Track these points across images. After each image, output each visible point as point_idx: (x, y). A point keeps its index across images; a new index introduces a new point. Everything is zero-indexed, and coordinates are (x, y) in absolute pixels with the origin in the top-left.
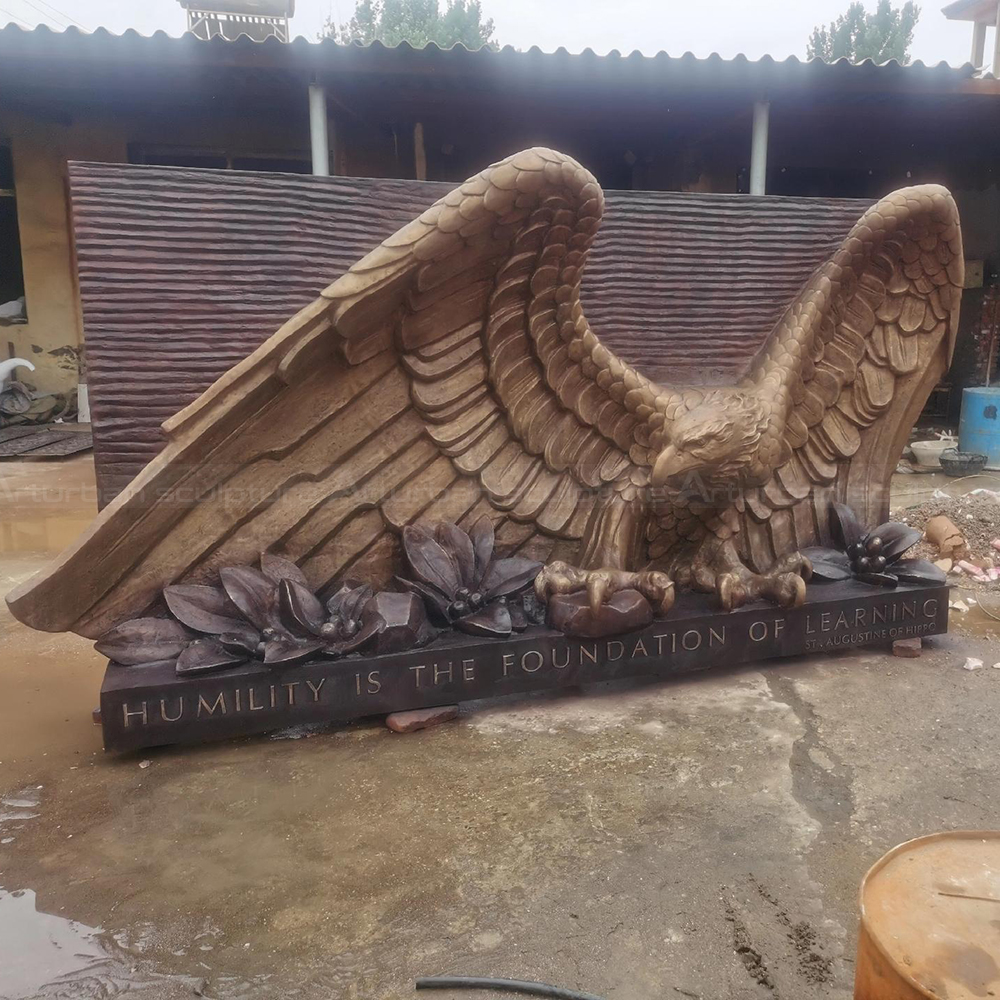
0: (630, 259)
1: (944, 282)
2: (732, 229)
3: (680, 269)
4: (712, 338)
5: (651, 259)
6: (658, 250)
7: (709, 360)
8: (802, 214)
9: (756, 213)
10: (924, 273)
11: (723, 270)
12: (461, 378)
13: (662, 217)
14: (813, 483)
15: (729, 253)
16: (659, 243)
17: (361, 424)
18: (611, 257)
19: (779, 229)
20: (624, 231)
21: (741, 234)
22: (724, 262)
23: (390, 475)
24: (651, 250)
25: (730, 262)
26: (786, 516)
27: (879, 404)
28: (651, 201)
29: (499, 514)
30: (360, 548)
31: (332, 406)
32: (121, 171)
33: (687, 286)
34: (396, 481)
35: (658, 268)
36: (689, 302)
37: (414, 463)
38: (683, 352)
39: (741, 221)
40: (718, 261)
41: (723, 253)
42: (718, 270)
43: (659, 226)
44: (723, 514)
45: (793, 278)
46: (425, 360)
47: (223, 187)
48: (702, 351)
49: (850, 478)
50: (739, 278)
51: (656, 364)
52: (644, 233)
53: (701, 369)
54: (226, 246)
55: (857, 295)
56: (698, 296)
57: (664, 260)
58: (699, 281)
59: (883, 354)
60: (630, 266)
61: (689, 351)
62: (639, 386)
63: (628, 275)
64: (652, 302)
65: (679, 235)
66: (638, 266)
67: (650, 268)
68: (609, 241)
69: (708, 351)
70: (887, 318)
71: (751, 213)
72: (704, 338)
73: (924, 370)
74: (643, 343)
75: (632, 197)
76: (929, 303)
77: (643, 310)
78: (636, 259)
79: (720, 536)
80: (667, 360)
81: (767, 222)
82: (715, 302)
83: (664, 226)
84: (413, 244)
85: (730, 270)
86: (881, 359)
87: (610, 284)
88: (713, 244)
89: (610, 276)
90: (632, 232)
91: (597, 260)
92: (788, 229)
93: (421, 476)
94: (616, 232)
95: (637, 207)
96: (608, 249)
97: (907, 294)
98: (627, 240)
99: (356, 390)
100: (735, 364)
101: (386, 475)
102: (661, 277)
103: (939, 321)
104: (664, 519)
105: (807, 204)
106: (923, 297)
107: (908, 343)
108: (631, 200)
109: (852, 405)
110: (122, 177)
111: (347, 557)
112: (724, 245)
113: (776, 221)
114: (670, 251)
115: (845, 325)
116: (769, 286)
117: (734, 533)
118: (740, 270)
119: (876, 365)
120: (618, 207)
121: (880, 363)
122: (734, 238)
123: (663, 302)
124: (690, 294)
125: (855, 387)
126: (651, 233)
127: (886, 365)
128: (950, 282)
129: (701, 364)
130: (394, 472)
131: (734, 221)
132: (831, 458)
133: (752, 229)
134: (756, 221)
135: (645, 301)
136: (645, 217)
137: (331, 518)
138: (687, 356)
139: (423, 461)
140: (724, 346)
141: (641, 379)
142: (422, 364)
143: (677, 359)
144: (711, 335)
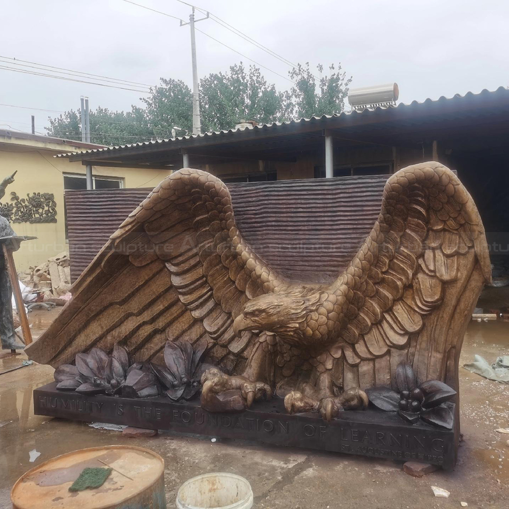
0: (274, 215)
1: (463, 222)
2: (330, 197)
3: (301, 219)
4: (322, 256)
5: (285, 215)
6: (288, 210)
7: (321, 268)
8: (373, 185)
9: (343, 187)
10: (450, 217)
11: (326, 219)
12: (192, 273)
13: (289, 193)
14: (389, 346)
15: (328, 209)
16: (288, 206)
17: (151, 292)
18: (264, 215)
19: (359, 194)
20: (270, 202)
21: (335, 199)
22: (326, 214)
23: (167, 316)
24: (284, 210)
25: (329, 214)
26: (371, 364)
27: (429, 300)
28: (282, 185)
29: (213, 341)
30: (158, 347)
31: (137, 283)
32: (79, 192)
33: (306, 228)
34: (169, 319)
35: (289, 219)
36: (307, 237)
37: (176, 312)
38: (306, 264)
39: (334, 192)
40: (323, 214)
41: (325, 210)
42: (323, 219)
43: (288, 197)
44: (319, 357)
45: (371, 222)
46: (174, 265)
47: (110, 195)
48: (317, 263)
49: (418, 347)
50: (336, 223)
51: (291, 270)
52: (280, 202)
53: (316, 273)
54: (111, 218)
55: (408, 231)
56: (312, 233)
57: (292, 215)
58: (312, 225)
59: (432, 268)
60: (274, 219)
61: (310, 263)
62: (268, 281)
63: (273, 223)
64: (287, 236)
65: (299, 201)
66: (278, 219)
67: (285, 219)
68: (262, 207)
69: (320, 263)
70: (433, 245)
71: (340, 187)
72: (318, 256)
73: (463, 279)
74: (283, 258)
75: (273, 184)
76: (460, 237)
77: (282, 241)
78: (277, 215)
79: (318, 370)
80: (298, 268)
81: (350, 191)
82: (322, 237)
83: (291, 197)
84: (135, 215)
85: (330, 219)
86: (431, 271)
87: (264, 228)
88: (319, 205)
89: (264, 224)
90: (274, 202)
91: (257, 216)
92: (365, 194)
93: (181, 318)
94: (266, 202)
95: (276, 189)
96: (263, 210)
97: (444, 230)
98: (272, 206)
99: (147, 278)
100: (337, 271)
101: (165, 316)
102: (291, 224)
103: (470, 248)
104: (285, 355)
105: (376, 179)
106: (455, 232)
107: (450, 261)
108: (272, 186)
109: (414, 299)
110: (80, 195)
111: (152, 352)
112: (326, 205)
113: (356, 190)
114: (295, 210)
115: (402, 248)
116: (355, 226)
117: (327, 370)
118: (336, 218)
119: (427, 275)
120: (266, 190)
121: (429, 274)
122: (331, 201)
123: (292, 237)
124: (307, 232)
125: (414, 288)
126: (284, 201)
127: (433, 275)
128: (466, 222)
129: (317, 271)
130: (168, 315)
131: (330, 192)
132: (402, 332)
133: (341, 195)
134: (343, 191)
135: (284, 236)
136: (280, 193)
137: (144, 334)
138: (309, 266)
139: (180, 311)
140: (330, 261)
141: (271, 278)
142: (173, 267)
143: (303, 267)
144: (321, 254)
